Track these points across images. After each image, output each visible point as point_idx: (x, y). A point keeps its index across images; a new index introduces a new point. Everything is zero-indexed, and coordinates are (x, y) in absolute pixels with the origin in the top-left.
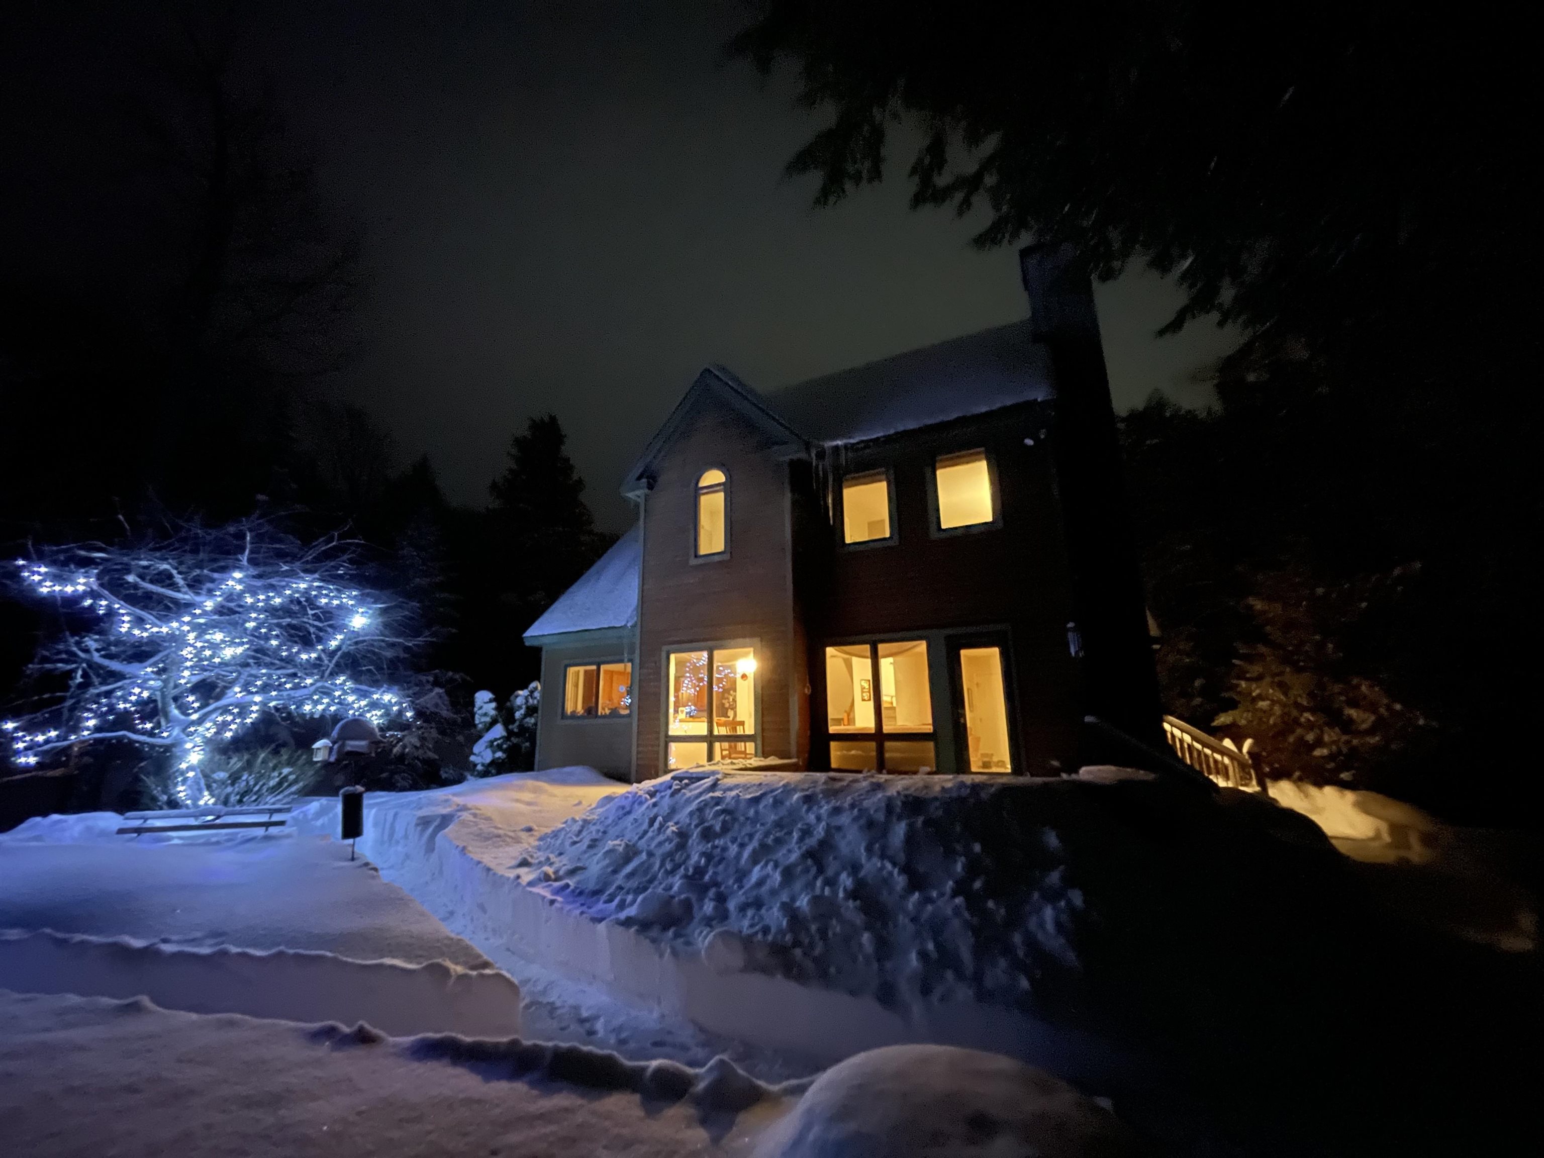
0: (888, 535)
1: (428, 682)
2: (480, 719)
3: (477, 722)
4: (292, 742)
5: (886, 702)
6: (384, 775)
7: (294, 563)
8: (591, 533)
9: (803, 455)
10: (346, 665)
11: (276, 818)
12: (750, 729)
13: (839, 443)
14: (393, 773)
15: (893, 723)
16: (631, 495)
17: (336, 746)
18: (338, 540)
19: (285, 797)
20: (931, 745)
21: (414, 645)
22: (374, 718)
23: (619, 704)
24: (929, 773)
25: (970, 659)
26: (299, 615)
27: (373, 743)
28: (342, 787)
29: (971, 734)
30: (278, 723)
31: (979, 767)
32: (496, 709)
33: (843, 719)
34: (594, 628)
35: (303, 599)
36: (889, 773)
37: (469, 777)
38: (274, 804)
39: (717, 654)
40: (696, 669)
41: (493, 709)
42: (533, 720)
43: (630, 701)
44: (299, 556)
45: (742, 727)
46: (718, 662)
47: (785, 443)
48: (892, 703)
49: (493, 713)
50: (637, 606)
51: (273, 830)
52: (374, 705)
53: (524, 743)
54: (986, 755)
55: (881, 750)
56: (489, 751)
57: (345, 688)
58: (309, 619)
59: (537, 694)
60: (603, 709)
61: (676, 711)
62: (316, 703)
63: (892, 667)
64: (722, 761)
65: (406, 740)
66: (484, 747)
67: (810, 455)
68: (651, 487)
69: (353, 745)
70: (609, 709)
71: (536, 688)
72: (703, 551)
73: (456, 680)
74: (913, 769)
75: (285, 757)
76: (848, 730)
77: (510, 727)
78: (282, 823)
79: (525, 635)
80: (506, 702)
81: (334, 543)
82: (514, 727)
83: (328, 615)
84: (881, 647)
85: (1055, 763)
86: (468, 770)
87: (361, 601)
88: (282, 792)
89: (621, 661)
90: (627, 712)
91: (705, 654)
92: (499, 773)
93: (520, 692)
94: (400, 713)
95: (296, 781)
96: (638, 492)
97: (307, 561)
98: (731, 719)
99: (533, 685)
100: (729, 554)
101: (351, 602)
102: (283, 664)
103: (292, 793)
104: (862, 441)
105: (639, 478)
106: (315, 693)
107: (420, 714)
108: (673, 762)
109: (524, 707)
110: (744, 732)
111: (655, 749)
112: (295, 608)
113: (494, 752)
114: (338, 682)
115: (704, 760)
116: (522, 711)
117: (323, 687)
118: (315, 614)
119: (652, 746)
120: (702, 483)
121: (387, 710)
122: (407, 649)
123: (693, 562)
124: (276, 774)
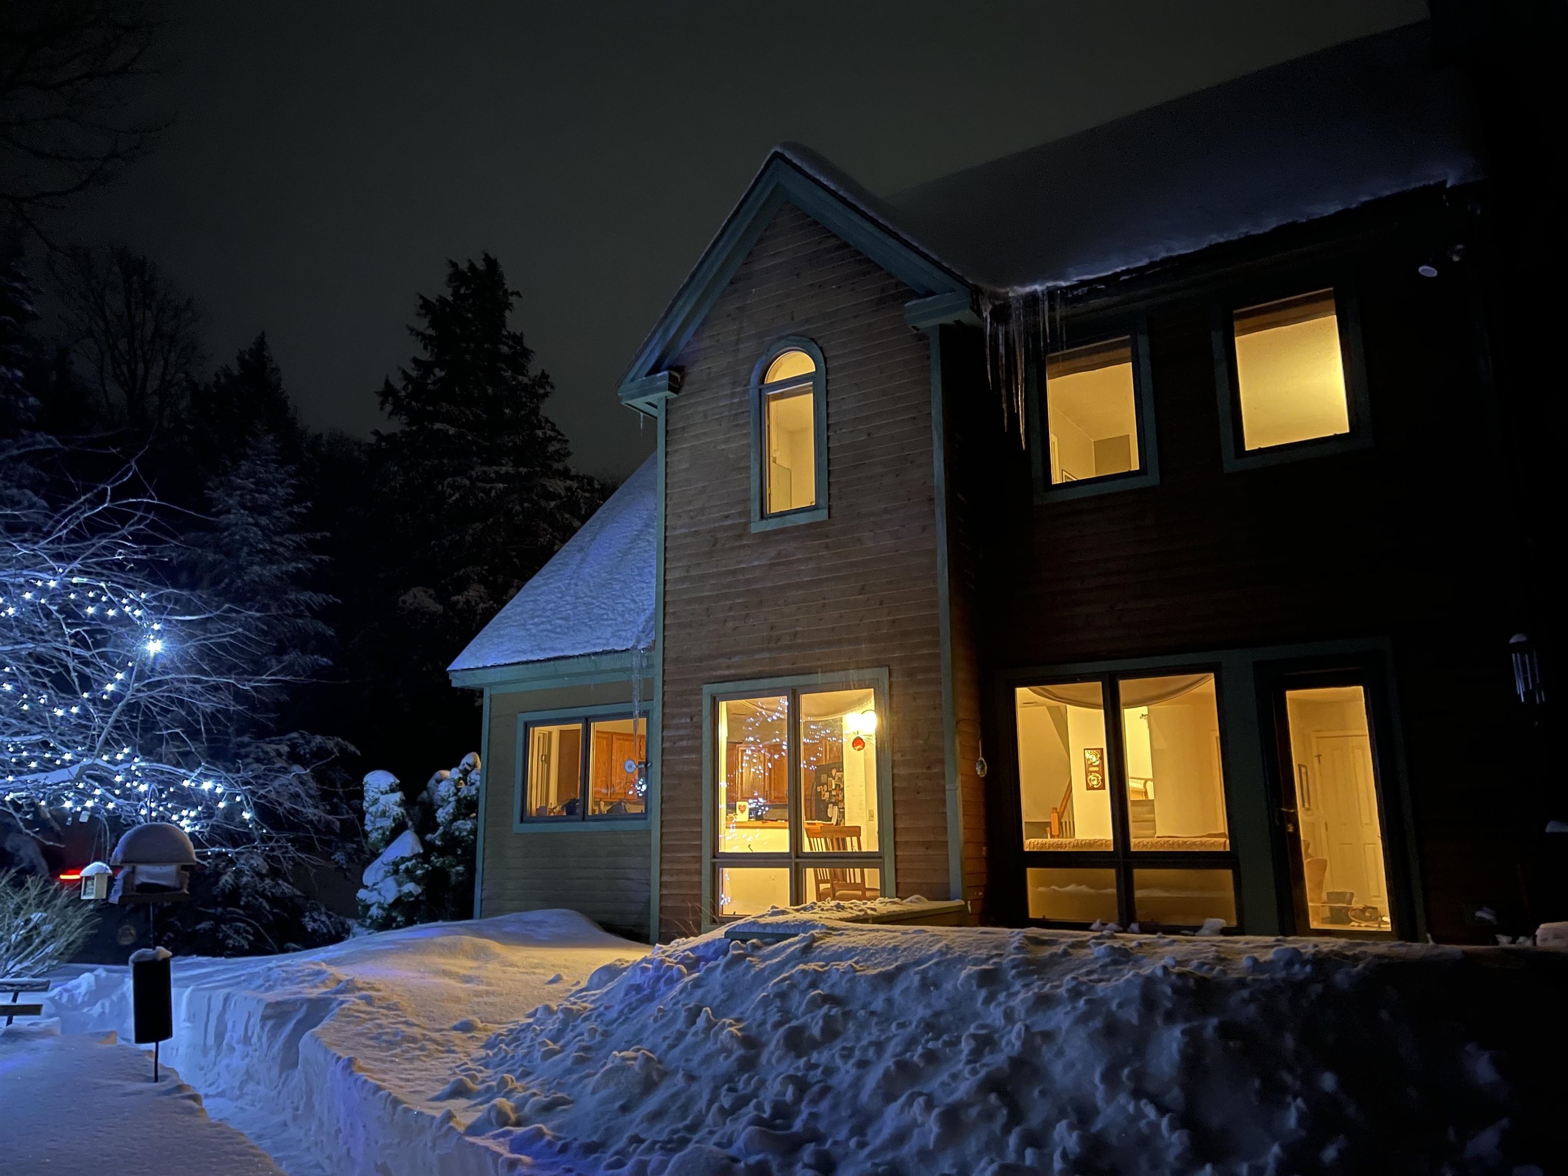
0: (1135, 466)
1: (279, 754)
2: (373, 822)
3: (368, 828)
4: (43, 864)
5: (1137, 792)
6: (205, 925)
7: (36, 543)
8: (565, 474)
9: (966, 316)
10: (133, 727)
11: (24, 999)
12: (869, 843)
13: (1038, 287)
14: (219, 920)
15: (1150, 832)
16: (639, 403)
17: (120, 875)
18: (111, 501)
19: (36, 963)
20: (1227, 875)
21: (254, 688)
22: (183, 823)
23: (626, 794)
24: (1225, 932)
25: (1302, 705)
26: (47, 638)
27: (184, 868)
28: (136, 946)
29: (1308, 856)
30: (20, 831)
31: (1324, 920)
32: (402, 804)
33: (1048, 824)
34: (577, 653)
35: (54, 608)
36: (1143, 930)
37: (356, 928)
38: (18, 975)
39: (807, 701)
40: (765, 728)
41: (396, 803)
42: (469, 825)
43: (644, 787)
44: (45, 530)
45: (855, 839)
46: (807, 715)
47: (930, 293)
48: (1146, 793)
49: (398, 811)
50: (656, 613)
51: (20, 1022)
52: (186, 799)
53: (454, 866)
54: (1340, 896)
55: (1126, 886)
56: (391, 882)
57: (133, 768)
58: (66, 643)
59: (474, 776)
60: (597, 803)
61: (731, 808)
62: (83, 796)
63: (1144, 722)
64: (819, 904)
65: (241, 863)
66: (381, 873)
67: (979, 313)
68: (675, 386)
69: (147, 873)
70: (606, 804)
71: (474, 766)
72: (777, 505)
73: (330, 753)
74: (1192, 922)
75: (34, 892)
76: (1060, 845)
77: (429, 837)
78: (34, 1010)
79: (448, 669)
80: (420, 792)
81: (106, 505)
82: (435, 837)
83: (99, 637)
84: (1126, 687)
85: (1484, 915)
86: (355, 916)
87: (157, 609)
88: (31, 953)
89: (628, 715)
90: (639, 809)
91: (784, 701)
92: (409, 922)
93: (446, 773)
94: (233, 811)
95: (53, 935)
96: (650, 398)
97: (60, 538)
98: (834, 821)
99: (470, 758)
100: (826, 511)
101: (138, 613)
102: (25, 726)
103: (51, 957)
104: (1083, 283)
105: (655, 369)
106: (79, 779)
107: (265, 813)
108: (729, 904)
109: (452, 799)
110: (860, 847)
111: (695, 879)
112: (42, 624)
113: (400, 884)
114: (120, 757)
115: (784, 902)
116: (450, 808)
117: (90, 767)
118: (78, 633)
119: (687, 872)
120: (771, 379)
121: (208, 807)
122: (239, 696)
123: (757, 527)
124: (20, 921)
